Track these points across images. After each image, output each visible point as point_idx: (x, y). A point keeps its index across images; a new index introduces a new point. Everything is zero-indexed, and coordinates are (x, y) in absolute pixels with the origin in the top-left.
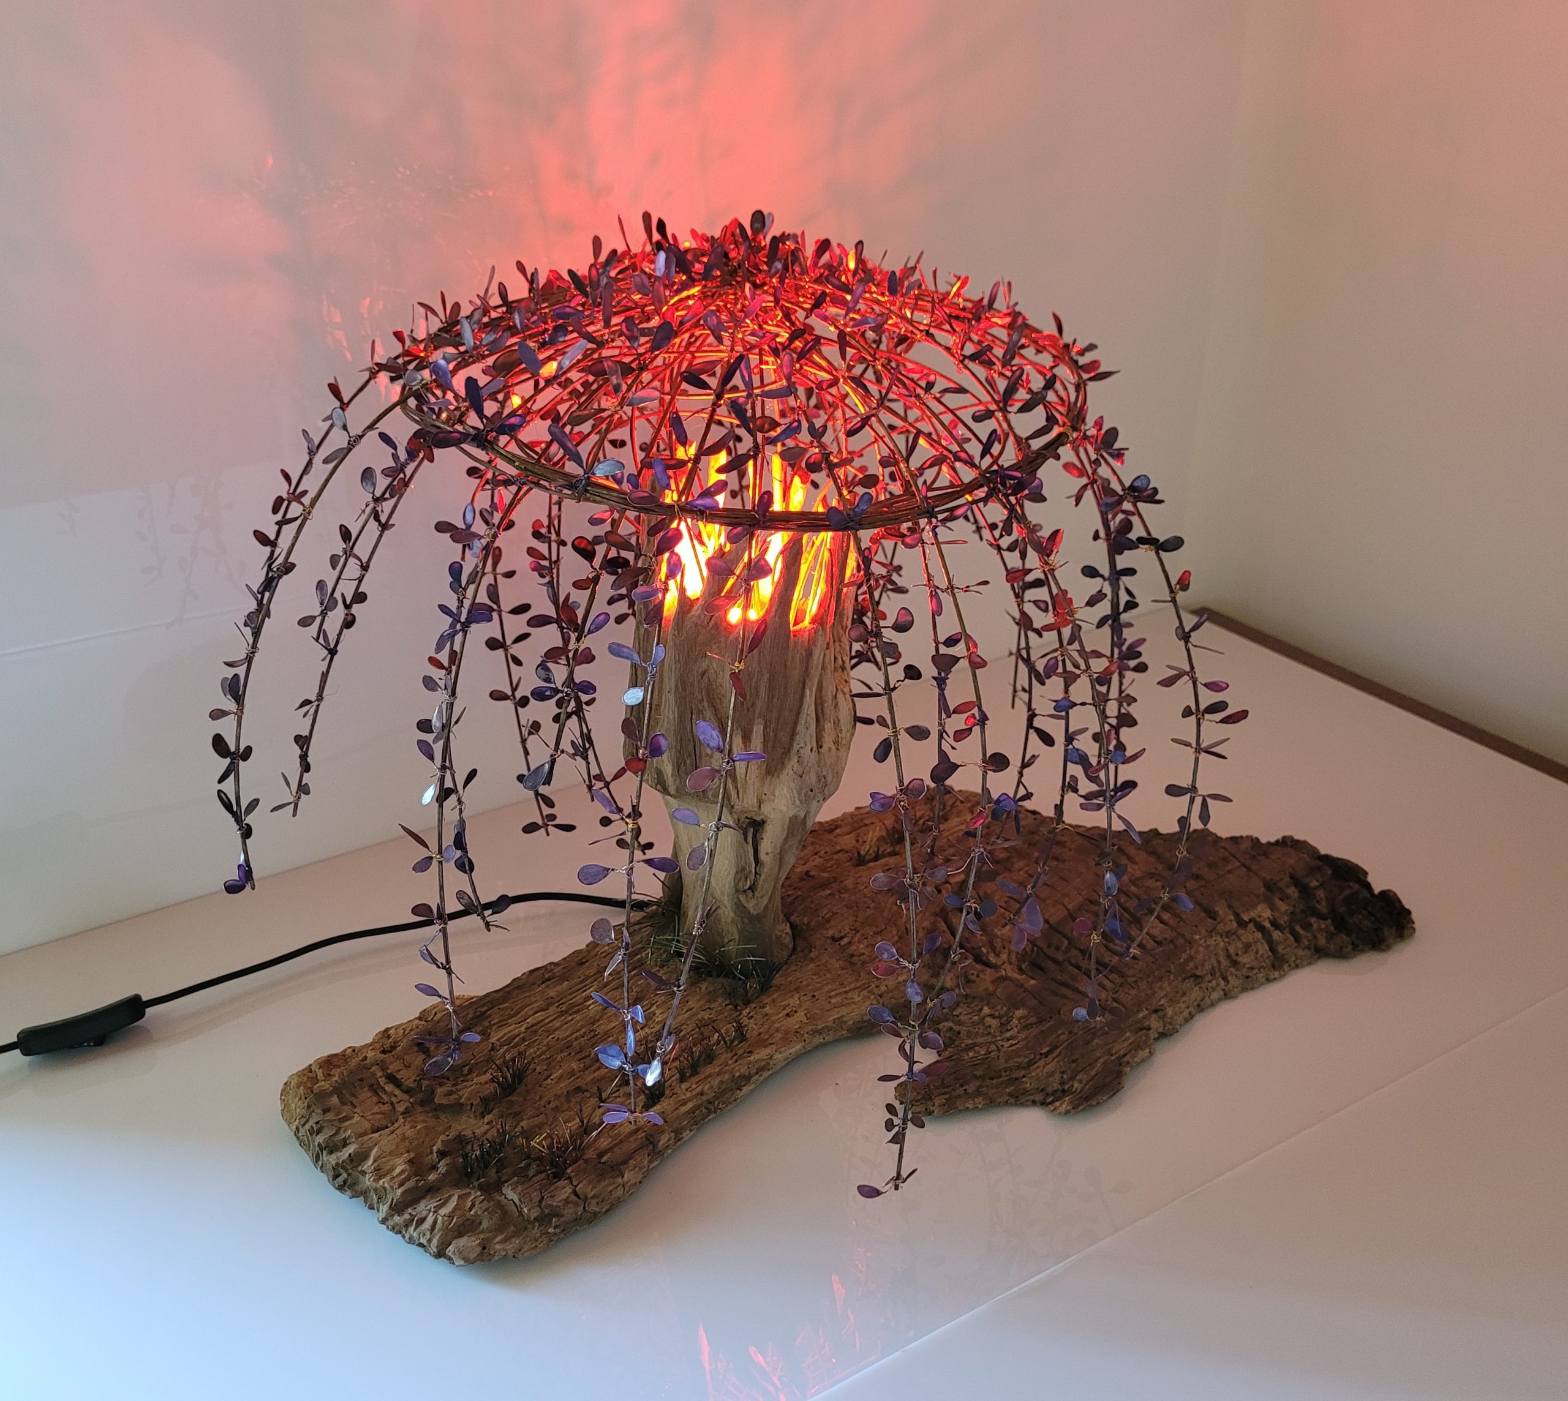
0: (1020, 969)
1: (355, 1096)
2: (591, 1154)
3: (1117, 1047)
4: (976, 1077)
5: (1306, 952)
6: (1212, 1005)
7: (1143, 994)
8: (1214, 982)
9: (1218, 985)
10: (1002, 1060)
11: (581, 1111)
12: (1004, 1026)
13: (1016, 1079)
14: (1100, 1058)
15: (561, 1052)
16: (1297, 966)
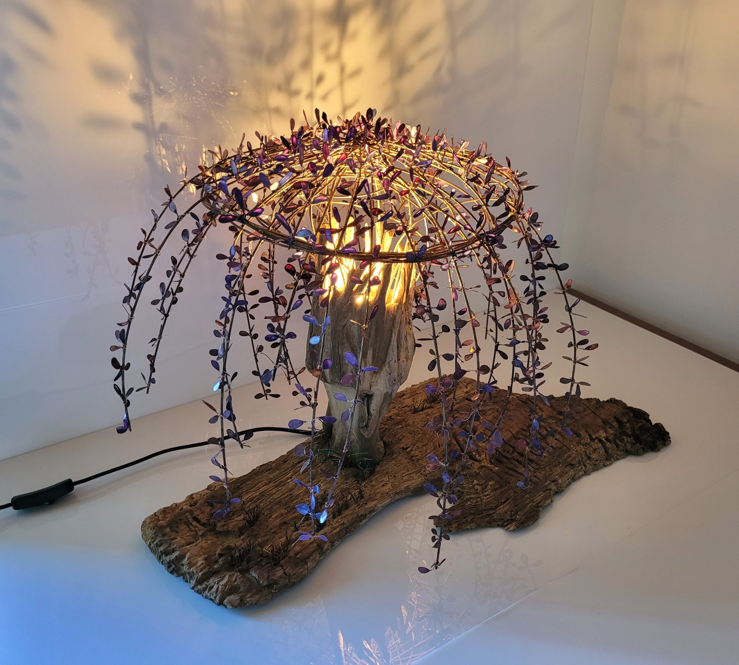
0: (491, 462)
1: (178, 528)
2: (291, 554)
3: (536, 499)
4: (471, 514)
5: (622, 452)
6: (579, 478)
7: (547, 473)
8: (580, 468)
9: (582, 468)
10: (483, 506)
11: (287, 533)
12: (484, 490)
13: (490, 514)
14: (528, 504)
15: (276, 504)
16: (618, 459)
